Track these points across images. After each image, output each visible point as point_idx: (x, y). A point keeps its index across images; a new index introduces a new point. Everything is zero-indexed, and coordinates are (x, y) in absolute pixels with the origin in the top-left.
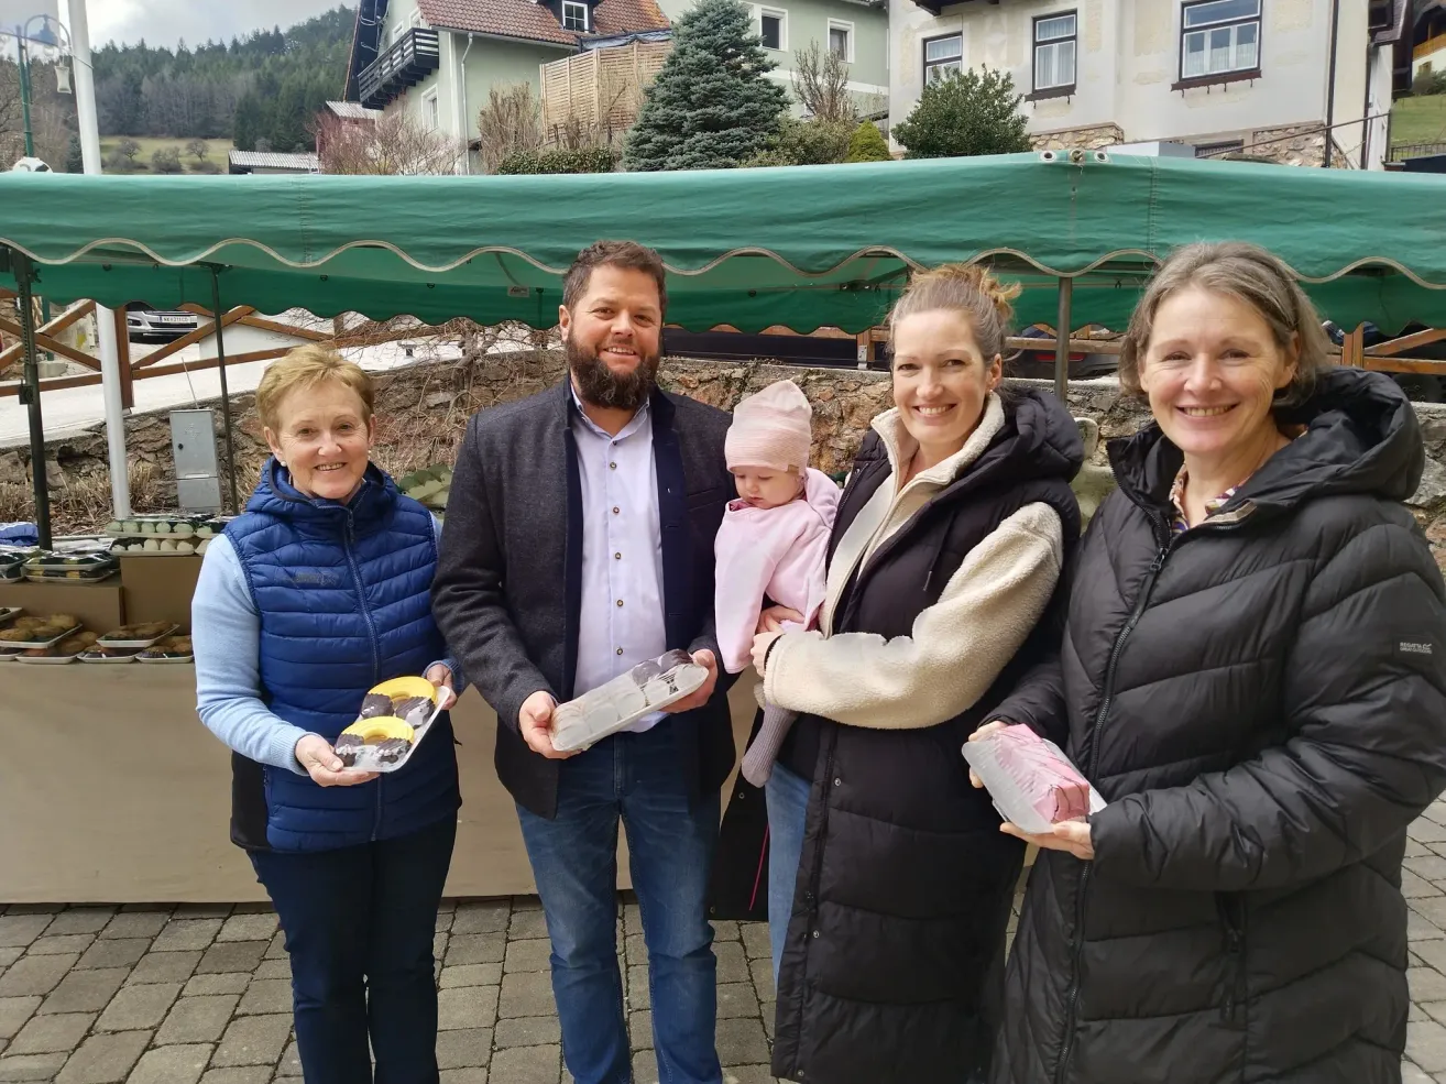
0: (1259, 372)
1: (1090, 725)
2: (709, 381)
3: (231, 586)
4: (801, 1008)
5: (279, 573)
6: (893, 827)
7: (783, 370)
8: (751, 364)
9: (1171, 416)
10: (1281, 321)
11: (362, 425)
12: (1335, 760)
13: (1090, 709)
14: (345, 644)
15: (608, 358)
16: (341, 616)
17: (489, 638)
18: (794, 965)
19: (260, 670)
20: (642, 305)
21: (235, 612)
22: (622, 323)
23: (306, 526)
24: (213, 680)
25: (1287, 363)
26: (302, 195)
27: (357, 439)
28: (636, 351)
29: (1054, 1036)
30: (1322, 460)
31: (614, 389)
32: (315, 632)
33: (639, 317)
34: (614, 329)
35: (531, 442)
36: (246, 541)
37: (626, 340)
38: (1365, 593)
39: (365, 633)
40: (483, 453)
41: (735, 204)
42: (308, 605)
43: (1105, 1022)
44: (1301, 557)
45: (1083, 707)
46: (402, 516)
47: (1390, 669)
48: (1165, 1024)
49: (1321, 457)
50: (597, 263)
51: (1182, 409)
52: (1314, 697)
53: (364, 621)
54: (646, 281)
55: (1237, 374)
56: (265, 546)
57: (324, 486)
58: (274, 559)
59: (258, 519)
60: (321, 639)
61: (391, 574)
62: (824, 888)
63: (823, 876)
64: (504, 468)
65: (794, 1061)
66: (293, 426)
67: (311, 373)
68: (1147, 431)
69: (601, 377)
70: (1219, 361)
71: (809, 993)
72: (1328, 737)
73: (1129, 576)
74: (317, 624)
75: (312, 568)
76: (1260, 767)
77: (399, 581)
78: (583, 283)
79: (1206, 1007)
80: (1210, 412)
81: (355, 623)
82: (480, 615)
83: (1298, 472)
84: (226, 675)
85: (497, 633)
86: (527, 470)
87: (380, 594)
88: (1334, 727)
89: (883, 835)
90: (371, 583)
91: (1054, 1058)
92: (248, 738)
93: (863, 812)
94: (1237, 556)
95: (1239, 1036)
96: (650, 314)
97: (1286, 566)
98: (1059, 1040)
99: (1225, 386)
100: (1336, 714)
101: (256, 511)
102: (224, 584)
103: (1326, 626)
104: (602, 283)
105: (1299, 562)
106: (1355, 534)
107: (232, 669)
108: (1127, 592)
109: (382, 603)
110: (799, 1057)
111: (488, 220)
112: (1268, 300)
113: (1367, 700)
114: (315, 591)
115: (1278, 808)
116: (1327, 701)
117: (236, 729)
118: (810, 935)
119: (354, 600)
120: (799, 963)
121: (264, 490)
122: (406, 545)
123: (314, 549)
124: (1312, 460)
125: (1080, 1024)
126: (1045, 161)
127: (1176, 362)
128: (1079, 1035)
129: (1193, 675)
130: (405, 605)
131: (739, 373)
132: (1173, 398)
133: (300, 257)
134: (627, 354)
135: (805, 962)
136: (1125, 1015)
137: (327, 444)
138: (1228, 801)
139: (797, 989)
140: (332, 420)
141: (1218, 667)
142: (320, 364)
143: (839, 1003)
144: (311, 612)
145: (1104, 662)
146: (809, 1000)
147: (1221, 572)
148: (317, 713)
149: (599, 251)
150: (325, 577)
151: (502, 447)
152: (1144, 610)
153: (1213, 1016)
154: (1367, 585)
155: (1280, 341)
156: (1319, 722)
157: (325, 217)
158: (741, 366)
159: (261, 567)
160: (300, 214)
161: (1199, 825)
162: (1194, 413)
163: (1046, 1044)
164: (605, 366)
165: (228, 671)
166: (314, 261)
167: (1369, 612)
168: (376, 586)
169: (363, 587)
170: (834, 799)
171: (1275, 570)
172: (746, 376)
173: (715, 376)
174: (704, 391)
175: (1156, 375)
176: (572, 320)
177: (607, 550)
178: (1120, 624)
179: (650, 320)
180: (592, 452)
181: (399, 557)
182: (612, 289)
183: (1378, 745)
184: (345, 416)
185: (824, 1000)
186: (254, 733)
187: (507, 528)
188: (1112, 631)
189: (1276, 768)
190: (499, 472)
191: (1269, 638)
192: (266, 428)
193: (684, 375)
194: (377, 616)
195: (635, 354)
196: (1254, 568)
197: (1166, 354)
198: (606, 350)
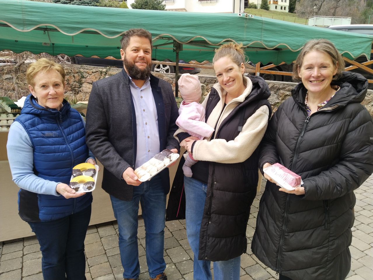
0: (329, 71)
1: (291, 161)
2: (95, 72)
3: (24, 139)
4: (206, 242)
5: (40, 133)
6: (231, 193)
7: (118, 70)
8: (108, 68)
9: (308, 83)
10: (335, 58)
11: (62, 85)
12: (355, 166)
13: (291, 158)
14: (63, 154)
15: (137, 64)
16: (61, 146)
17: (108, 151)
18: (204, 231)
19: (34, 165)
20: (146, 48)
21: (26, 147)
22: (141, 54)
23: (46, 118)
24: (19, 170)
25: (335, 69)
26: (23, 7)
27: (61, 89)
28: (146, 62)
29: (278, 238)
30: (350, 94)
31: (140, 74)
32: (54, 152)
33: (146, 52)
34: (139, 56)
35: (116, 90)
36: (27, 123)
37: (142, 59)
38: (363, 126)
39: (69, 151)
40: (101, 94)
41: (161, 21)
42: (51, 143)
43: (294, 233)
44: (347, 118)
45: (289, 157)
46: (72, 113)
47: (368, 144)
48: (311, 231)
49: (349, 94)
50: (132, 35)
51: (311, 81)
52: (350, 151)
53: (68, 147)
54: (147, 40)
55: (324, 72)
56: (33, 125)
57: (51, 104)
58: (37, 129)
59: (29, 116)
60: (56, 154)
61: (73, 132)
62: (212, 211)
63: (212, 207)
64: (109, 98)
65: (204, 255)
66: (40, 85)
67: (46, 67)
68: (298, 87)
69: (136, 70)
70: (320, 69)
71: (209, 238)
72: (354, 161)
73: (299, 124)
74: (54, 149)
75: (50, 131)
76: (338, 169)
77: (75, 134)
78: (128, 43)
79: (320, 226)
80: (318, 82)
81: (66, 148)
82: (104, 145)
83: (345, 98)
84: (23, 167)
85: (111, 150)
86: (116, 98)
87: (71, 138)
88: (356, 158)
89: (229, 195)
90: (68, 135)
91: (278, 243)
92: (37, 186)
93: (223, 190)
94: (331, 118)
95: (328, 231)
96: (149, 51)
97: (344, 120)
98: (279, 239)
99: (322, 75)
100: (356, 155)
101: (27, 113)
102: (21, 138)
103: (354, 134)
104: (134, 42)
105: (347, 119)
106: (359, 112)
107: (25, 165)
108: (299, 128)
109: (72, 141)
110: (206, 254)
111: (88, 20)
112: (332, 53)
113: (363, 151)
114: (52, 139)
115: (345, 179)
116: (354, 152)
117: (31, 184)
118: (208, 223)
119: (64, 141)
120: (205, 231)
121: (29, 106)
122: (75, 123)
123: (49, 125)
124: (347, 94)
125: (286, 234)
126: (239, 16)
127: (309, 69)
128: (287, 237)
129: (322, 148)
130: (79, 141)
131: (104, 70)
132: (308, 79)
133: (22, 28)
134: (143, 63)
135: (207, 230)
136: (299, 231)
137: (51, 90)
138: (333, 178)
139: (205, 237)
140: (53, 83)
141: (328, 145)
142: (48, 64)
143: (216, 239)
144: (52, 145)
145: (295, 146)
146: (208, 240)
147: (327, 122)
148: (56, 177)
149: (132, 32)
150: (54, 134)
151: (107, 91)
152: (305, 133)
153: (323, 227)
154: (363, 124)
155: (334, 63)
156: (352, 157)
157: (32, 15)
158: (105, 68)
159: (34, 132)
160: (23, 13)
161: (329, 184)
162: (314, 82)
163: (276, 240)
164: (137, 67)
165: (24, 166)
166: (27, 30)
167: (364, 130)
168: (69, 136)
169: (66, 137)
170: (214, 187)
171: (341, 121)
172: (107, 71)
173: (97, 71)
174: (94, 75)
175: (304, 73)
176: (125, 53)
177: (143, 122)
178: (298, 136)
179: (149, 52)
180: (135, 92)
181: (74, 126)
182: (137, 43)
183: (366, 161)
184: (57, 82)
185: (212, 239)
186: (38, 185)
187: (111, 116)
188: (296, 138)
189: (341, 169)
190: (107, 100)
191: (340, 138)
192: (29, 85)
193: (87, 70)
194: (71, 145)
195: (145, 63)
196: (335, 121)
197: (307, 67)
198: (137, 62)
